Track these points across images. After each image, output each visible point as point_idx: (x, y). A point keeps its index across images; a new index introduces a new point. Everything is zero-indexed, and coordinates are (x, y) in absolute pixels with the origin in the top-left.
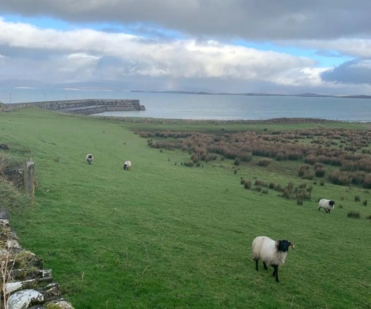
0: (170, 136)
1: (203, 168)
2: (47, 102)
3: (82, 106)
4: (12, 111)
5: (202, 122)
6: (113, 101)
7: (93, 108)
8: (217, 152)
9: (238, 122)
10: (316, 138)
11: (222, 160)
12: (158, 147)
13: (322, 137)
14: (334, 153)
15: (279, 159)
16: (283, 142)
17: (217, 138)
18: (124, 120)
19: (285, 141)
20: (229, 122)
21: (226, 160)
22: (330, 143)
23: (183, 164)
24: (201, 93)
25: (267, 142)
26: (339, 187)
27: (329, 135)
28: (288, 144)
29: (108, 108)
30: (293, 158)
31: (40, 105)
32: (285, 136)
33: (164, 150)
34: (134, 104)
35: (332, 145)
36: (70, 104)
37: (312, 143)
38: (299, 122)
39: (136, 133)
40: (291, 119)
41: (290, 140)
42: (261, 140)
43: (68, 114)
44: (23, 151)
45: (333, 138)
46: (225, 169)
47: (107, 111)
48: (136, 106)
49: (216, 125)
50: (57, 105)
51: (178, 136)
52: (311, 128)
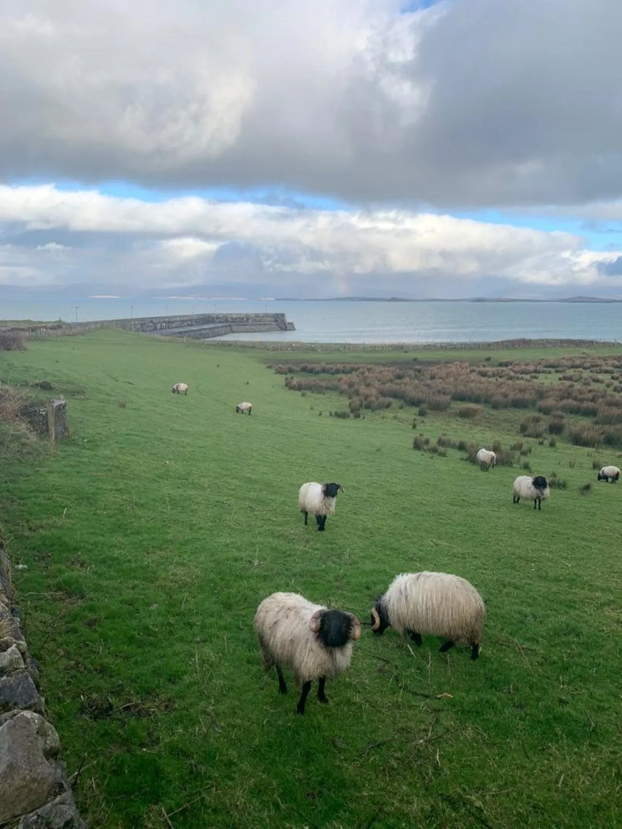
0: (324, 371)
1: (365, 420)
2: (135, 320)
3: (191, 325)
4: (78, 334)
5: (381, 348)
6: (242, 316)
7: (210, 329)
8: (395, 395)
9: (444, 347)
10: (570, 372)
11: (401, 407)
12: (299, 388)
13: (581, 369)
14: (590, 395)
15: (495, 406)
16: (511, 378)
17: (401, 372)
18: (253, 347)
19: (514, 377)
20: (428, 348)
21: (406, 408)
22: (591, 380)
23: (333, 414)
24: (394, 300)
25: (483, 379)
26: (578, 449)
27: (597, 366)
28: (517, 382)
29: (234, 328)
30: (518, 404)
31: (124, 325)
32: (517, 368)
33: (308, 393)
34: (276, 321)
35: (592, 384)
36: (173, 322)
37: (560, 379)
38: (548, 345)
39: (270, 367)
40: (534, 340)
41: (524, 375)
42: (473, 376)
43: (168, 338)
44: (74, 392)
45: (601, 372)
46: (401, 422)
47: (232, 332)
48: (280, 323)
49: (406, 352)
50: (151, 324)
51: (337, 372)
52: (566, 356)
